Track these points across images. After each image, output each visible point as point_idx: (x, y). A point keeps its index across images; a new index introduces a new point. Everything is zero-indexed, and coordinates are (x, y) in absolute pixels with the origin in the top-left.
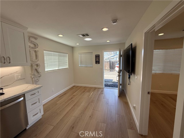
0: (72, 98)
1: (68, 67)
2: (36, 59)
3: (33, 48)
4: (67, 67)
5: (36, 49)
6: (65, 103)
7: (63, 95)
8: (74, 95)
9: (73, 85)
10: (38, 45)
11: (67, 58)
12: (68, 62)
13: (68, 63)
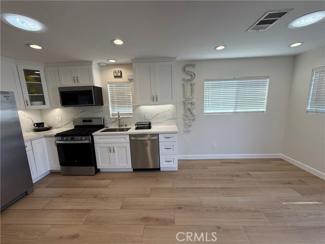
0: (237, 176)
1: (265, 110)
2: (192, 95)
3: (187, 80)
4: (261, 110)
5: (192, 82)
6: (217, 175)
7: (231, 163)
8: (250, 174)
9: (280, 155)
10: (195, 75)
11: (267, 88)
12: (266, 97)
13: (265, 101)
